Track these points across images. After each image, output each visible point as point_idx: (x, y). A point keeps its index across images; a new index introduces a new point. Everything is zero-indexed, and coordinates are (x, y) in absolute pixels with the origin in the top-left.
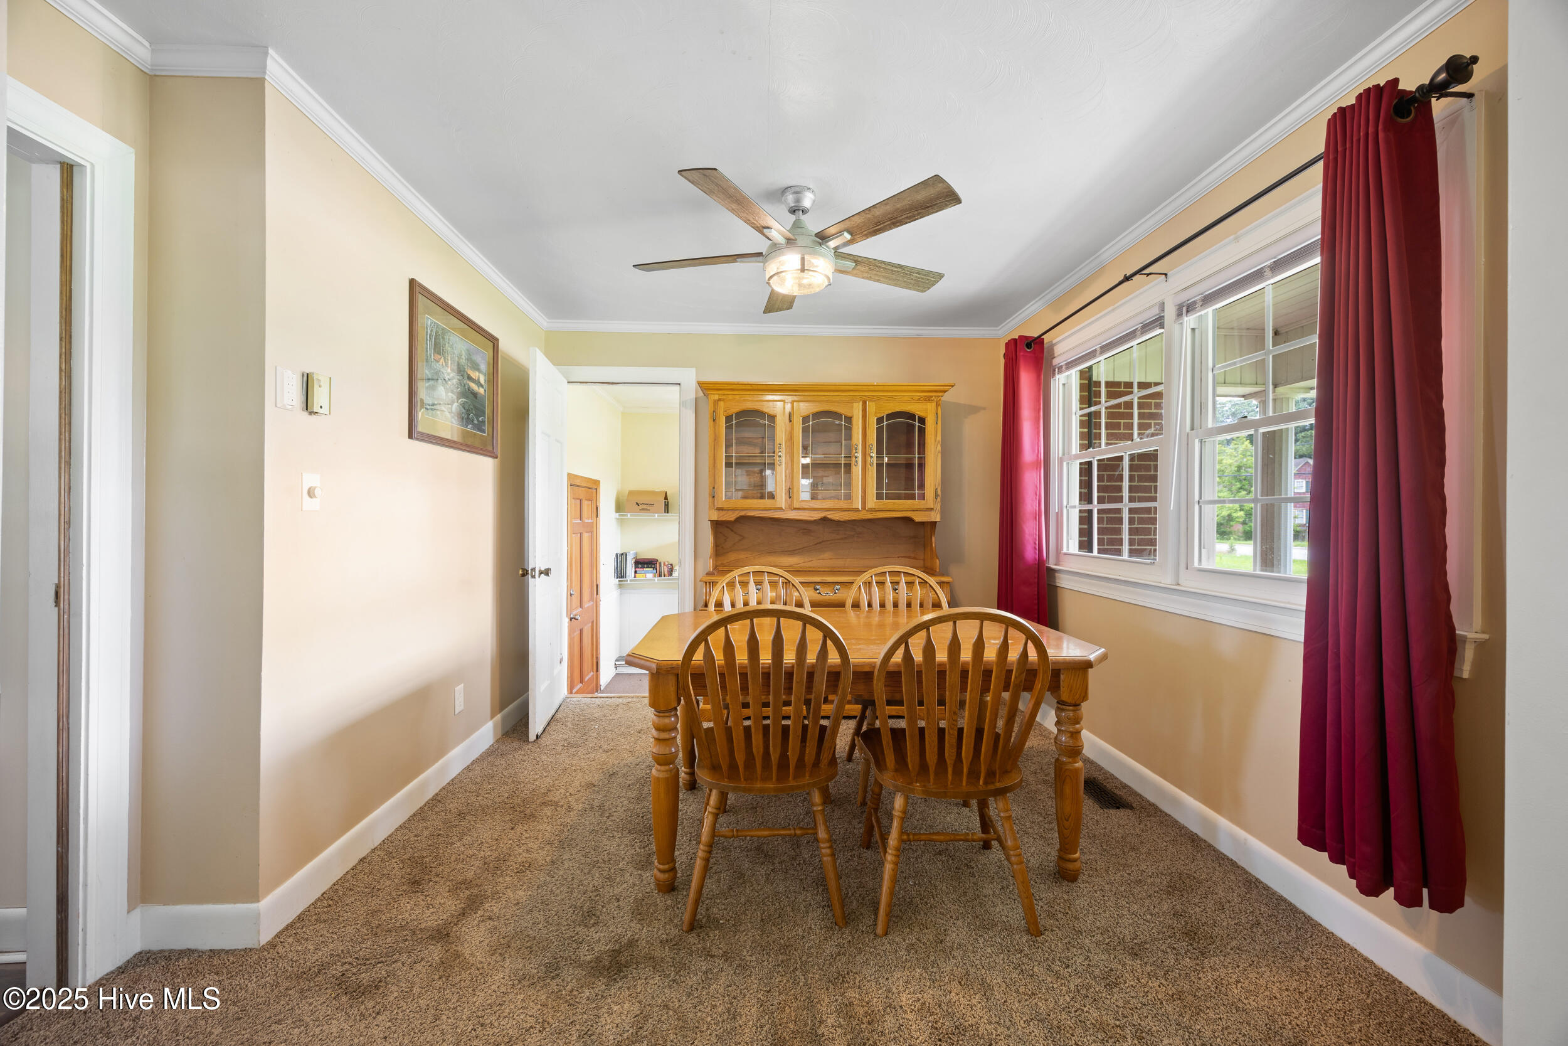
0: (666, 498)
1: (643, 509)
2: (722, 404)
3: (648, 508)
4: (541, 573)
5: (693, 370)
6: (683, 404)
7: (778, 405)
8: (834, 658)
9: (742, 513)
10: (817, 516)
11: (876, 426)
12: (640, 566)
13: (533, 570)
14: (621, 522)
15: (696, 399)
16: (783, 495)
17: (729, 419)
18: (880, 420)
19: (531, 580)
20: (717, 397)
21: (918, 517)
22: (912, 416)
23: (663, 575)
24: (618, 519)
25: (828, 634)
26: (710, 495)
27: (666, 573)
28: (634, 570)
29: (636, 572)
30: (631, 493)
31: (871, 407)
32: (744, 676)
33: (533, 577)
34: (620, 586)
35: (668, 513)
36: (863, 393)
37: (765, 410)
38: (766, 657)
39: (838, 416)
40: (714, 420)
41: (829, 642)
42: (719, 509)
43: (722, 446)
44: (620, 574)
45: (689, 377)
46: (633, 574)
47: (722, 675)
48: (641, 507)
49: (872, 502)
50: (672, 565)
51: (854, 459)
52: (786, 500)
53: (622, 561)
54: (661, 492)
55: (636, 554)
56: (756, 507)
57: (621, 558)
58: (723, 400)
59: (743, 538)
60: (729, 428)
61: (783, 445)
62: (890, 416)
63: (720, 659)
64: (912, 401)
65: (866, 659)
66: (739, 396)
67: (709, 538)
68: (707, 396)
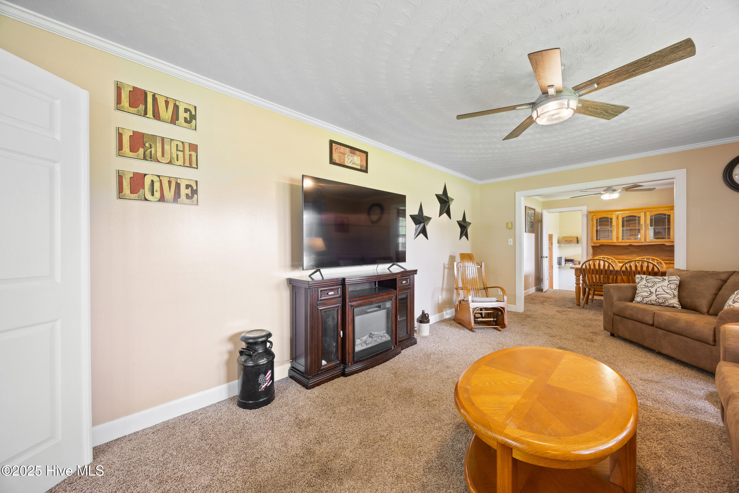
0: (577, 239)
1: (568, 243)
2: (595, 216)
3: (571, 242)
4: (545, 257)
5: (586, 207)
6: (583, 216)
7: (613, 215)
9: (602, 244)
10: (628, 244)
11: (650, 219)
12: (567, 261)
13: (544, 256)
14: (559, 247)
15: (587, 214)
16: (615, 239)
17: (597, 220)
18: (651, 217)
19: (543, 259)
20: (593, 215)
21: (667, 244)
22: (665, 215)
23: (576, 264)
24: (558, 246)
25: (609, 263)
26: (591, 239)
27: (578, 264)
28: (564, 263)
29: (565, 263)
30: (563, 237)
31: (648, 214)
32: (593, 270)
33: (544, 258)
34: (559, 268)
35: (578, 243)
36: (645, 210)
37: (609, 217)
38: (597, 267)
39: (635, 216)
40: (592, 221)
41: (610, 265)
42: (594, 243)
43: (595, 227)
44: (560, 263)
45: (585, 209)
46: (564, 264)
47: (589, 270)
48: (567, 242)
50: (580, 261)
51: (641, 228)
52: (616, 240)
53: (560, 260)
54: (575, 237)
55: (565, 257)
56: (607, 242)
57: (560, 259)
58: (595, 215)
60: (597, 223)
61: (615, 226)
63: (588, 267)
64: (665, 210)
65: (617, 268)
66: (600, 214)
67: (591, 251)
68: (590, 214)
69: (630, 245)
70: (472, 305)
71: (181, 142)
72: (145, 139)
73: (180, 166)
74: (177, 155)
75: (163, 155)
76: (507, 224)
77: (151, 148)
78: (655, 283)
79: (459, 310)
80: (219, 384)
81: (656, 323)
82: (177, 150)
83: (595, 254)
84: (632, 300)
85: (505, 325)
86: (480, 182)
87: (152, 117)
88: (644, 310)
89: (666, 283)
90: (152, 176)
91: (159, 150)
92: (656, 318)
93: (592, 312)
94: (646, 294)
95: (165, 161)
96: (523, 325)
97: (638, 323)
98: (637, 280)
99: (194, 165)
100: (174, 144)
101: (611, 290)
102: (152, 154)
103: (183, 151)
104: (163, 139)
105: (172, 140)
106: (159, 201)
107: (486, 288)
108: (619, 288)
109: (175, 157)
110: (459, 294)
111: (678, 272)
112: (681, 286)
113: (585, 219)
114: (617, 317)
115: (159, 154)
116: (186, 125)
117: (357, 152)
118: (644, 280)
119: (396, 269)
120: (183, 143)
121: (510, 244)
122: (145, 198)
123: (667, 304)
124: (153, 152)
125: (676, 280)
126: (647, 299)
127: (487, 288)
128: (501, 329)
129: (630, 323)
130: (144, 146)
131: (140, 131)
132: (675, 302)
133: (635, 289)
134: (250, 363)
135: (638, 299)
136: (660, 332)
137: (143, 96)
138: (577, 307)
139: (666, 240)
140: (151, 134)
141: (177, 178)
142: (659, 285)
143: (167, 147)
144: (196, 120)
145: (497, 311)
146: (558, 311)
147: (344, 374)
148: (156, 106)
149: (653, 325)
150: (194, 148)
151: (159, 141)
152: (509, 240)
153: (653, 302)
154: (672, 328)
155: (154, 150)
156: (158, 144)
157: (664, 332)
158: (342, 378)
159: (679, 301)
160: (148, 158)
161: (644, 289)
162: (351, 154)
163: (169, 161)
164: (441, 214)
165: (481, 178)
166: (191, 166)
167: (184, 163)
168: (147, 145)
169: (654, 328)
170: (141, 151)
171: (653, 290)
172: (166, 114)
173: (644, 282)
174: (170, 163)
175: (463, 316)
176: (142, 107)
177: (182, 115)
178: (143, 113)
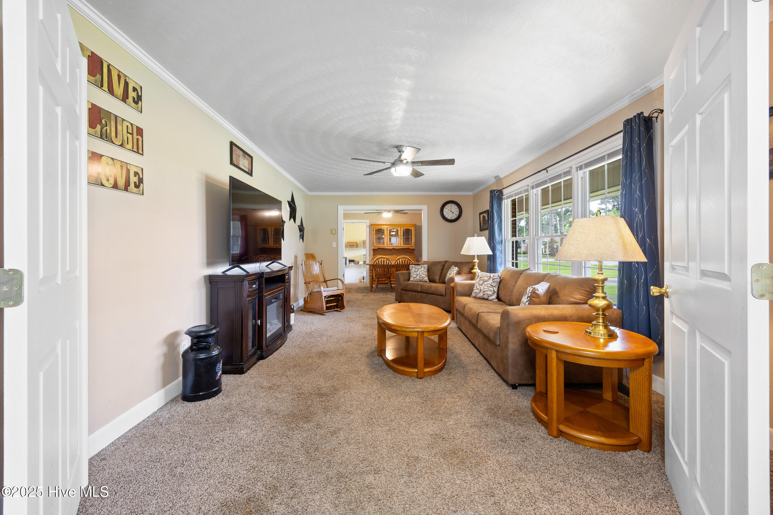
0: (363, 243)
2: (374, 228)
3: (352, 246)
5: (369, 220)
6: (367, 227)
7: (384, 228)
8: (390, 264)
9: (378, 247)
10: (392, 248)
12: (350, 262)
16: (386, 244)
17: (376, 230)
18: (403, 230)
20: (373, 226)
21: (411, 248)
22: (409, 229)
26: (372, 244)
31: (402, 228)
32: (380, 265)
35: (363, 247)
36: (400, 225)
37: (382, 229)
39: (396, 230)
40: (373, 231)
42: (375, 247)
43: (374, 235)
44: (346, 263)
45: (369, 222)
46: (349, 264)
47: (378, 265)
49: (402, 245)
54: (356, 242)
55: (350, 258)
56: (381, 246)
59: (378, 252)
60: (376, 232)
61: (386, 235)
62: (405, 229)
63: (378, 263)
64: (409, 227)
65: (393, 263)
66: (378, 226)
67: (372, 252)
68: (371, 226)
69: (394, 248)
70: (324, 294)
71: (131, 123)
72: (101, 115)
73: (130, 150)
74: (128, 137)
75: (116, 137)
76: (332, 230)
77: (106, 126)
78: (418, 269)
79: (309, 300)
80: (157, 390)
81: (422, 291)
82: (128, 132)
83: (374, 254)
84: (409, 280)
85: (344, 306)
86: (310, 193)
87: (107, 90)
88: (417, 284)
89: (423, 269)
90: (107, 158)
91: (113, 129)
92: (422, 287)
93: (381, 294)
94: (415, 276)
95: (118, 143)
96: (351, 306)
97: (414, 293)
98: (410, 268)
99: (140, 152)
100: (125, 124)
101: (400, 275)
102: (108, 133)
103: (132, 134)
104: (116, 117)
105: (123, 120)
106: (113, 187)
107: (325, 281)
108: (403, 274)
109: (126, 139)
110: (308, 287)
111: (425, 263)
112: (428, 270)
113: (368, 229)
114: (403, 291)
115: (113, 134)
116: (133, 105)
117: (247, 156)
118: (414, 268)
119: (276, 266)
120: (132, 124)
121: (334, 246)
122: (101, 183)
123: (424, 280)
124: (108, 131)
125: (426, 266)
126: (416, 279)
127: (327, 281)
128: (341, 310)
129: (410, 293)
130: (100, 123)
131: (98, 105)
132: (426, 279)
133: (410, 273)
134: (201, 356)
135: (412, 279)
136: (424, 295)
137: (100, 64)
138: (371, 292)
139: (410, 245)
140: (106, 110)
141: (127, 163)
142: (420, 270)
143: (119, 127)
144: (141, 101)
145: (338, 297)
146: (363, 296)
147: (262, 358)
148: (110, 79)
149: (421, 292)
150: (140, 131)
151: (113, 119)
152: (333, 243)
153: (418, 280)
154: (430, 292)
155: (109, 128)
156: (112, 123)
157: (426, 294)
158: (261, 362)
159: (428, 278)
160: (104, 137)
161: (414, 273)
162: (243, 158)
163: (121, 143)
164: (290, 219)
165: (311, 190)
166: (138, 152)
167: (133, 148)
168: (103, 122)
169: (421, 293)
170: (99, 127)
171: (418, 273)
172: (119, 90)
173: (414, 269)
174: (122, 145)
175: (315, 305)
176: (98, 77)
177: (132, 94)
178: (100, 84)
